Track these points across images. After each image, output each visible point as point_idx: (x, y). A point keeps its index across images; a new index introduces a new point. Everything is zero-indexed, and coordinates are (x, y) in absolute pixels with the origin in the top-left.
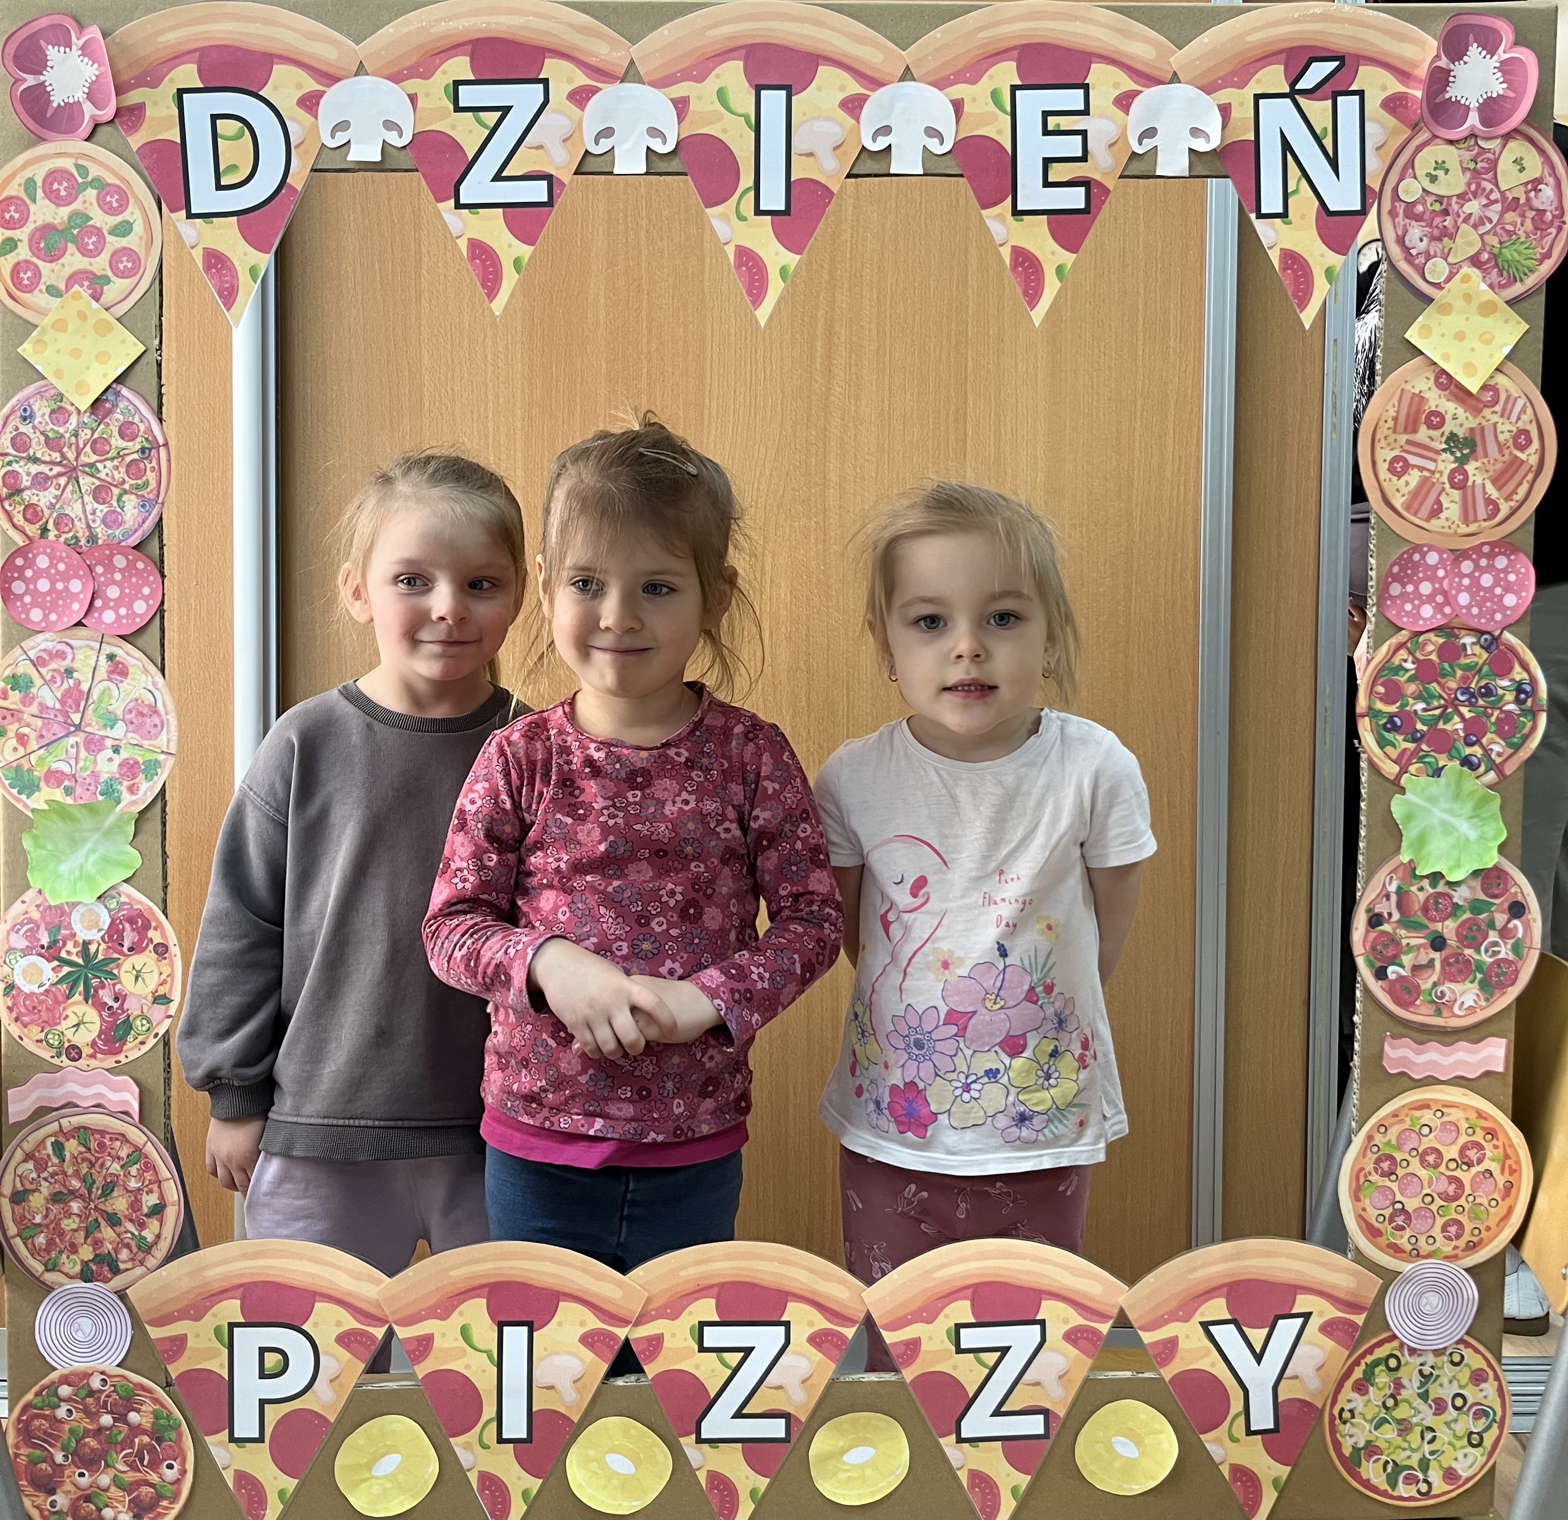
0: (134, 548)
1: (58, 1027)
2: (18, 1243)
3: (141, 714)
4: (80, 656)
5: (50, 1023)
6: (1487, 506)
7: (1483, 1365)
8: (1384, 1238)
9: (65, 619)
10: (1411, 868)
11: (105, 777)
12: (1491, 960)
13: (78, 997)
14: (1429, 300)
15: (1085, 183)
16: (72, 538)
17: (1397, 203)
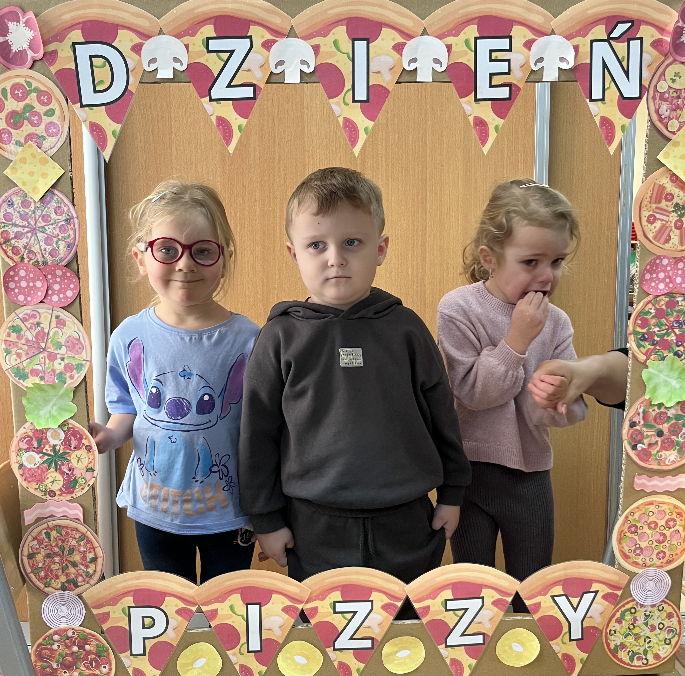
0: (65, 266)
1: (44, 483)
2: (32, 575)
3: (73, 343)
4: (42, 316)
5: (41, 480)
7: (672, 611)
8: (631, 559)
9: (35, 300)
10: (650, 401)
11: (58, 372)
12: (683, 441)
13: (52, 470)
14: (669, 140)
15: (509, 85)
16: (36, 262)
17: (656, 93)
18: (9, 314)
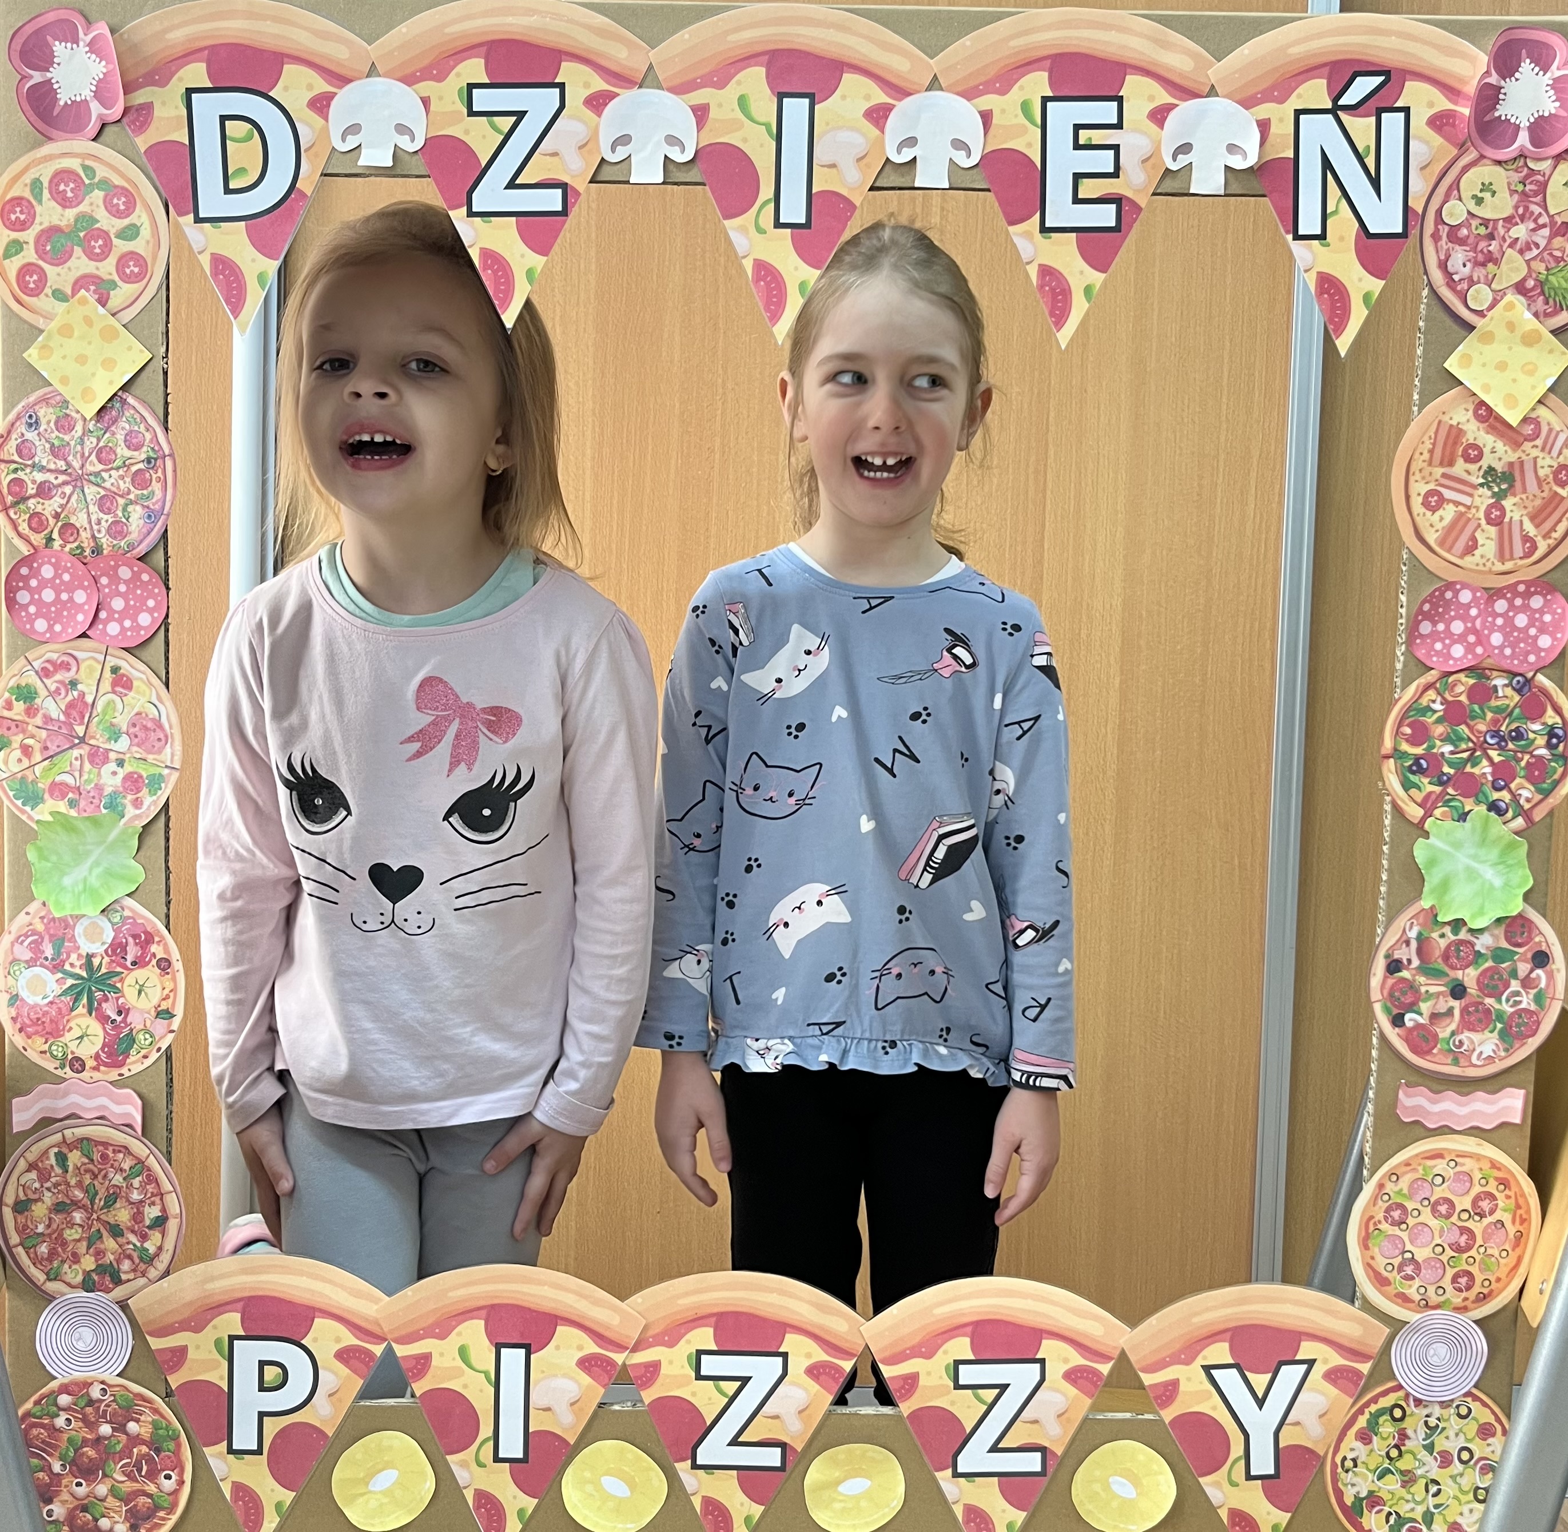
0: (139, 559)
1: (62, 1039)
2: (20, 1251)
3: (146, 728)
4: (83, 667)
5: (54, 1034)
6: (1524, 544)
7: (1492, 1419)
8: (1393, 1286)
9: (70, 630)
10: (1432, 914)
11: (108, 790)
12: (1512, 1010)
13: (81, 1010)
14: (1471, 328)
15: (1116, 200)
16: (77, 548)
17: (1440, 227)
18: (12, 659)
